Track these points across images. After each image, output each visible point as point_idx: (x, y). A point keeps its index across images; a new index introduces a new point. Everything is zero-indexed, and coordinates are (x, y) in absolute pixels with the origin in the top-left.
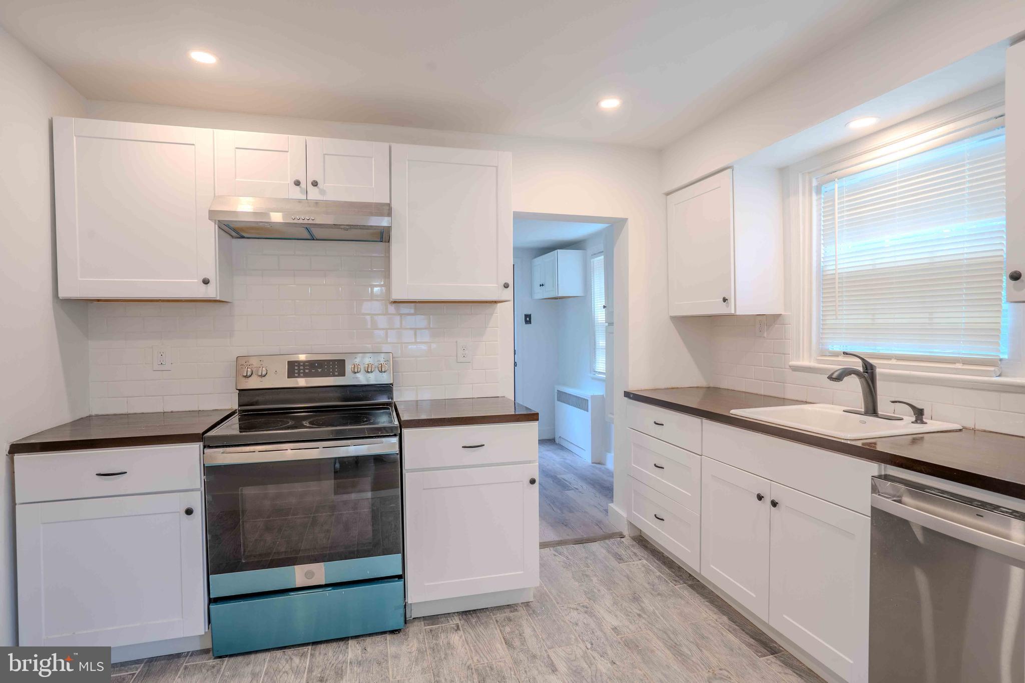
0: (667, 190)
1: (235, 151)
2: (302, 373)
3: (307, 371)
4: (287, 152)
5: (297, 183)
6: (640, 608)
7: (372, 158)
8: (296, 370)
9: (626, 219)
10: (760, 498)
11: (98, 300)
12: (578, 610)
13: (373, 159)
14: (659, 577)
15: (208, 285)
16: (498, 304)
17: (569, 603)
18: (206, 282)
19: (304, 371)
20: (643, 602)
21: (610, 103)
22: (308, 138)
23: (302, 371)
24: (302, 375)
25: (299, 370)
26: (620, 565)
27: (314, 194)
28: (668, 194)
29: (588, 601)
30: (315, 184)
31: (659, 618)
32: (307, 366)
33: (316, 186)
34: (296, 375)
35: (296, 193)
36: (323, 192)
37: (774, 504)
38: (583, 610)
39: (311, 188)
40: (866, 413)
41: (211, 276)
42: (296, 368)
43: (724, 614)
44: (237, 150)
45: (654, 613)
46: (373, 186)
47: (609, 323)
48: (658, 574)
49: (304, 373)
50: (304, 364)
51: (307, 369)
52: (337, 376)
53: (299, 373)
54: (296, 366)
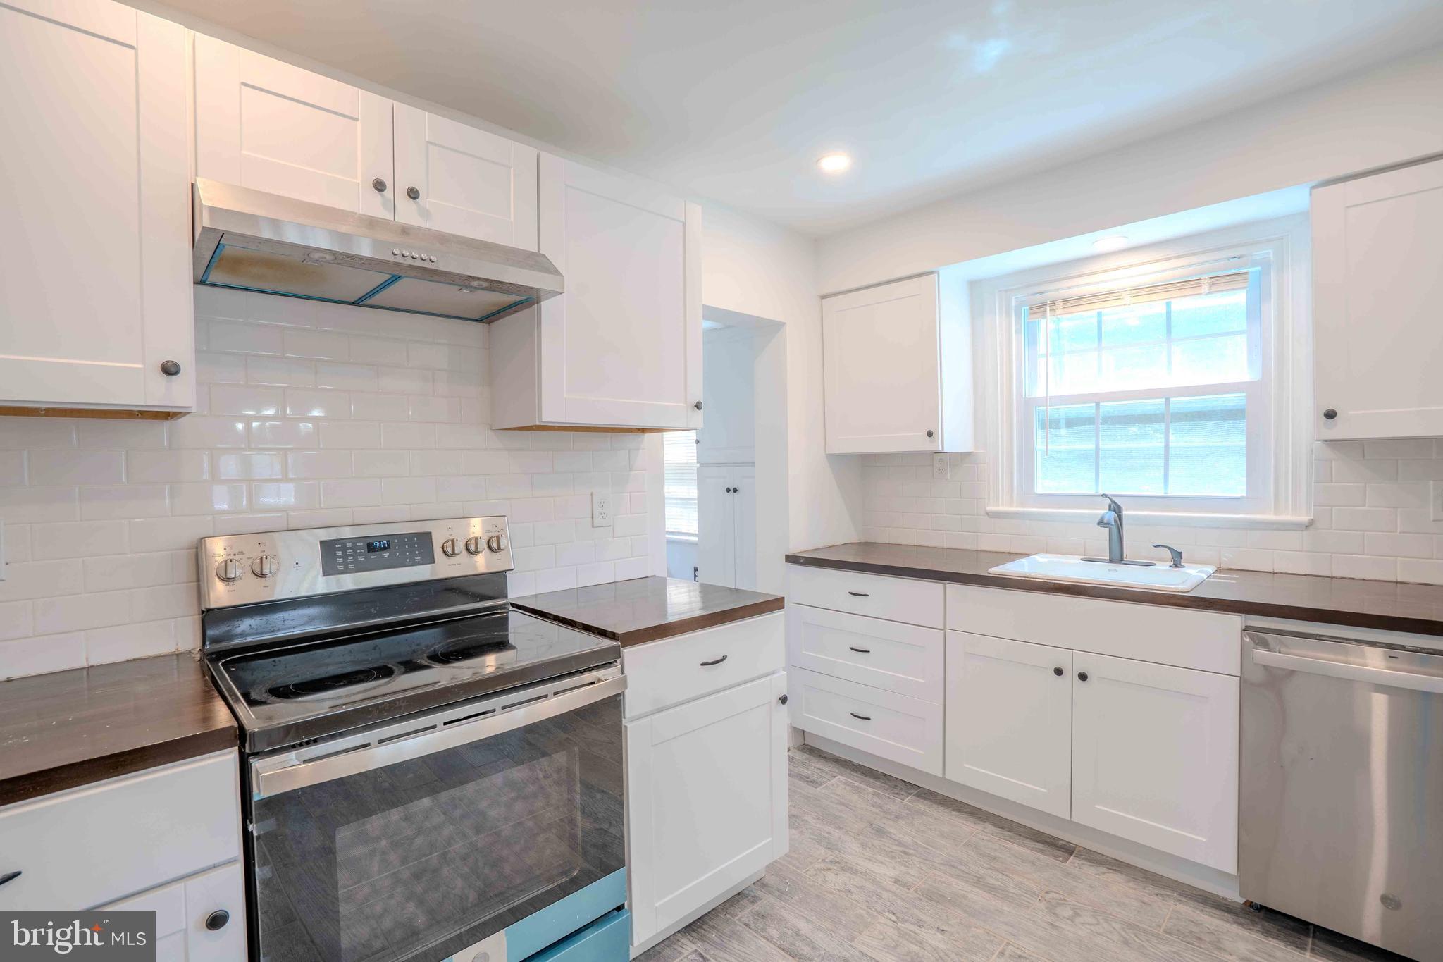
0: (825, 291)
1: (240, 88)
2: (351, 563)
3: (361, 558)
4: (357, 120)
5: (379, 186)
6: (896, 843)
7: (510, 168)
8: (340, 557)
9: (784, 324)
10: (1059, 672)
12: (830, 869)
13: (512, 170)
14: (875, 794)
15: (173, 377)
16: (646, 435)
17: (811, 863)
18: (170, 370)
19: (356, 559)
20: (890, 833)
21: (836, 163)
22: (395, 102)
23: (350, 559)
24: (351, 566)
25: (345, 557)
26: (818, 789)
27: (407, 214)
28: (823, 297)
29: (831, 853)
30: (413, 194)
31: (927, 849)
32: (360, 548)
33: (414, 198)
34: (341, 568)
35: (374, 206)
36: (425, 214)
37: (1083, 677)
38: (834, 867)
39: (404, 203)
40: (1111, 561)
41: (183, 360)
42: (339, 553)
43: (985, 822)
44: (243, 87)
45: (917, 844)
46: (512, 219)
47: (701, 464)
48: (871, 790)
49: (356, 562)
50: (354, 545)
51: (360, 554)
52: (419, 564)
53: (345, 564)
54: (339, 549)
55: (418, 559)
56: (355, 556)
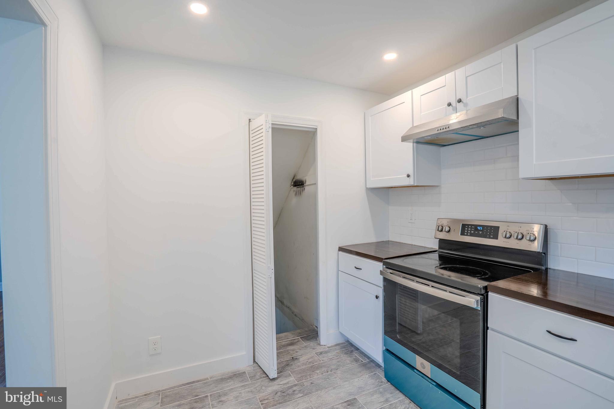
2: (469, 233)
3: (472, 232)
4: (445, 86)
5: (449, 104)
8: (466, 230)
11: (392, 187)
15: (410, 177)
19: (471, 232)
22: (456, 71)
23: (469, 232)
24: (469, 234)
25: (468, 230)
32: (473, 228)
33: (460, 102)
34: (466, 234)
36: (466, 105)
39: (458, 105)
41: (411, 174)
42: (466, 229)
44: (421, 96)
49: (471, 233)
50: (471, 227)
51: (473, 230)
52: (491, 238)
53: (467, 233)
54: (466, 227)
55: (492, 236)
56: (471, 231)
